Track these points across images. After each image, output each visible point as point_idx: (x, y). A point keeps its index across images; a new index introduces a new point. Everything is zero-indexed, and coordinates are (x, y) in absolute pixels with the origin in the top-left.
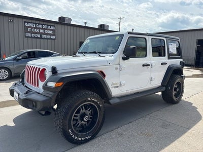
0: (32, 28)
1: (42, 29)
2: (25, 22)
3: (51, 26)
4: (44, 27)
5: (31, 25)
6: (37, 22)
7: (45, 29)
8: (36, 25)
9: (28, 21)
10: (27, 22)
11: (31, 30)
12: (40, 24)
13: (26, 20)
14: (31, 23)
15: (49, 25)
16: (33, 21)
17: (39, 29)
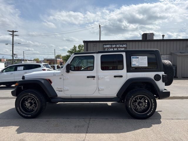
0: (108, 48)
1: (116, 47)
2: (104, 45)
3: (123, 44)
4: (118, 46)
5: (108, 46)
6: (112, 43)
7: (118, 48)
8: (111, 46)
9: (106, 43)
10: (105, 45)
11: (108, 50)
12: (114, 44)
13: (104, 43)
14: (108, 45)
15: (121, 44)
16: (109, 43)
17: (114, 48)
